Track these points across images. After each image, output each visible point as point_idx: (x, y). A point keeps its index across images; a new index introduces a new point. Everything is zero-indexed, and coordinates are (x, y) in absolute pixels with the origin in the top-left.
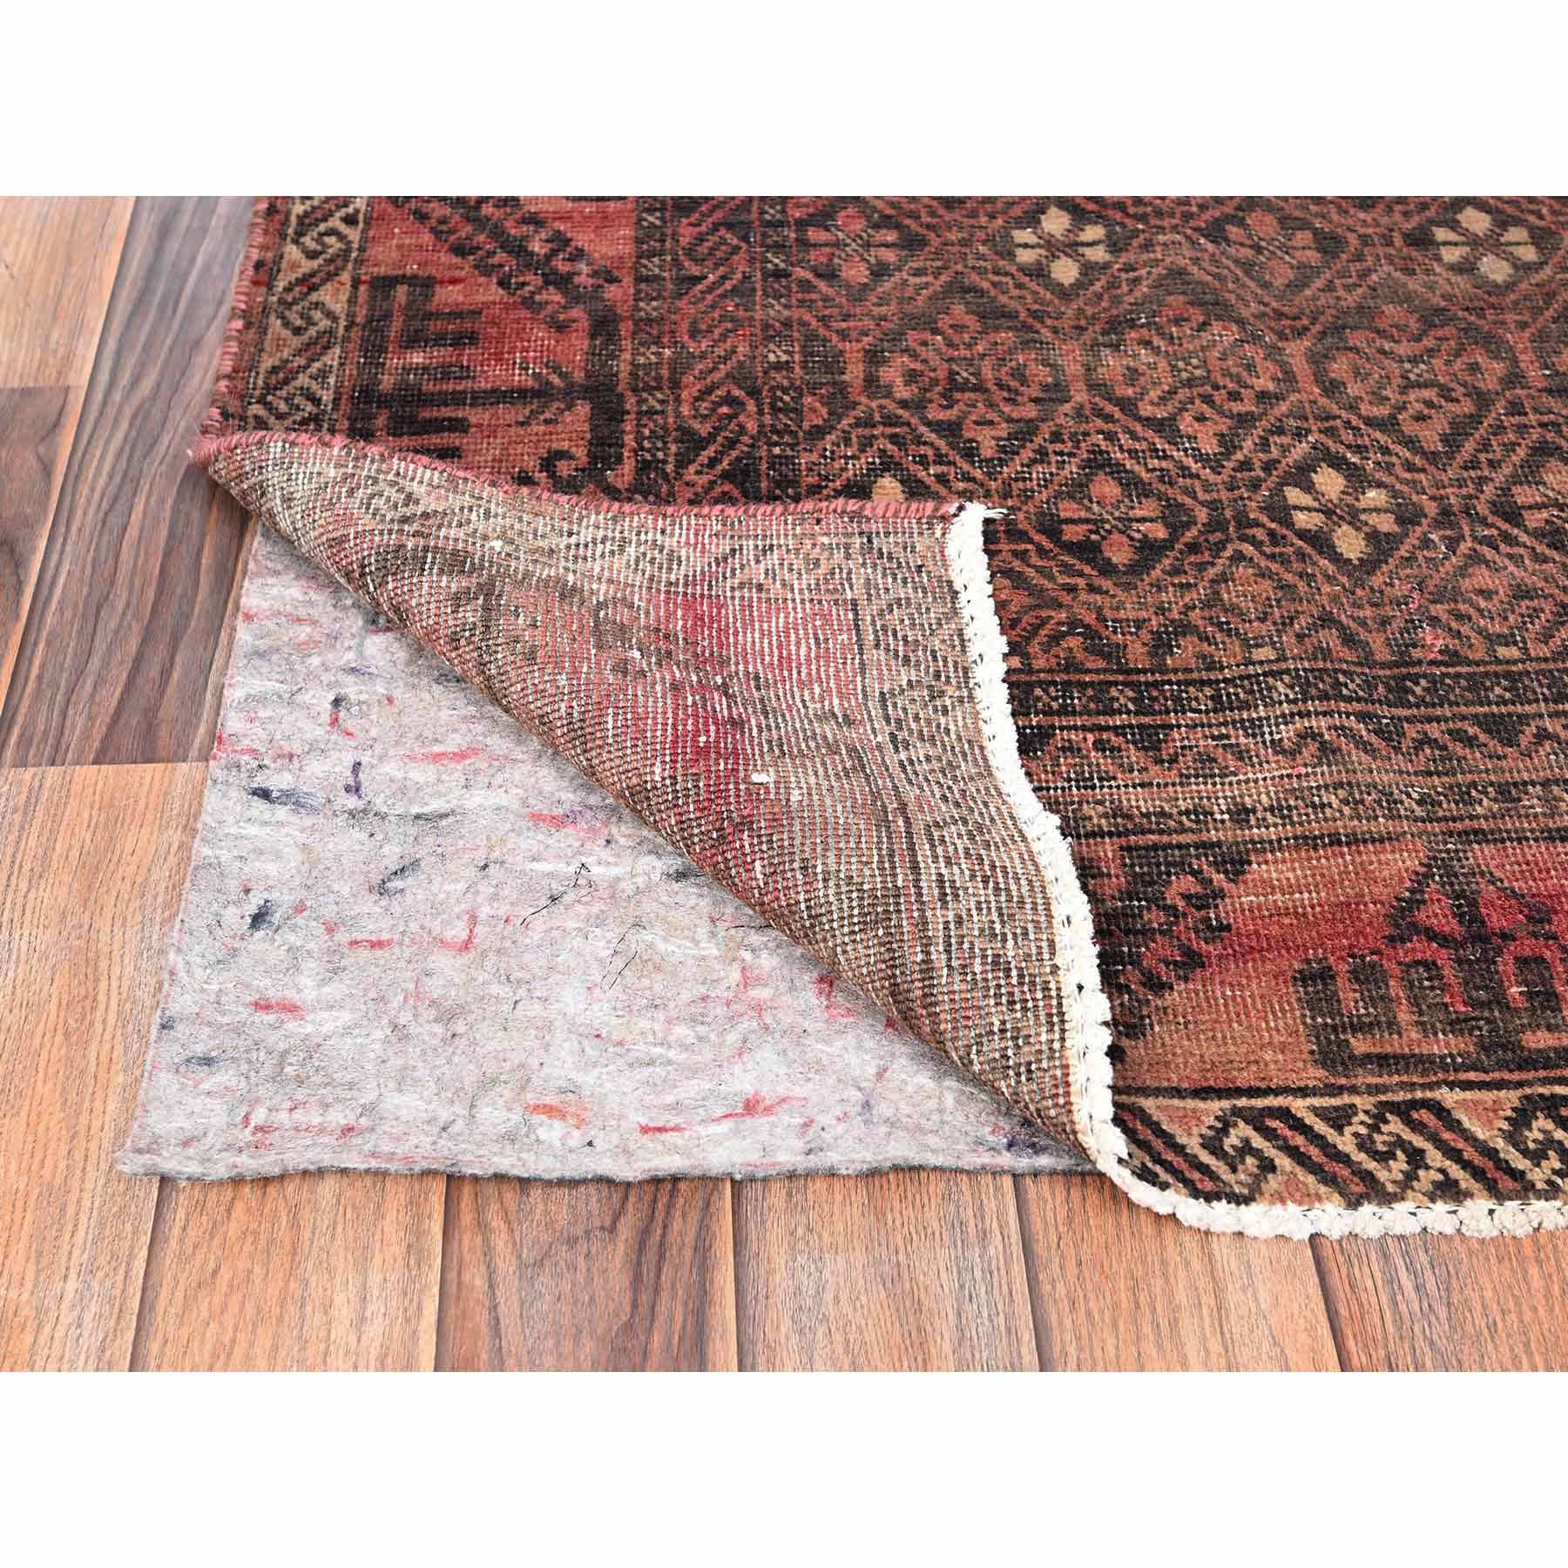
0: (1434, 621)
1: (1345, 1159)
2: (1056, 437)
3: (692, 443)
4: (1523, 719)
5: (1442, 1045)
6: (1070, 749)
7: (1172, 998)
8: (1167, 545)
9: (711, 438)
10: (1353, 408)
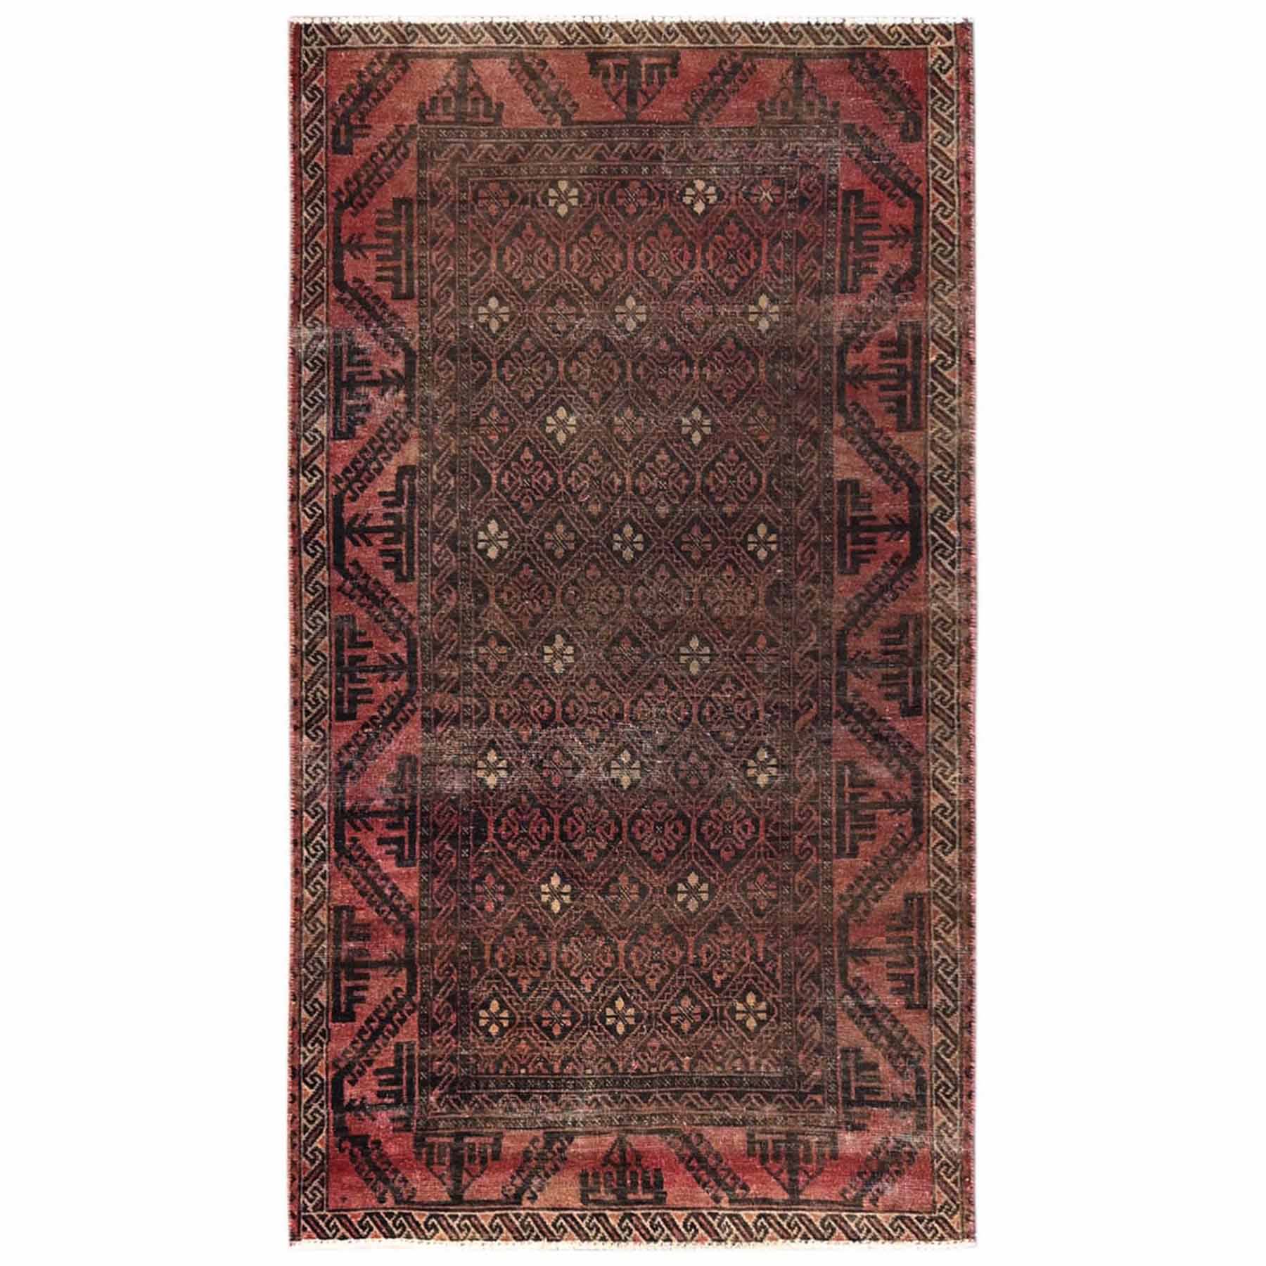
0: (636, 1059)
1: (582, 1229)
2: (545, 985)
3: (438, 985)
4: (651, 1093)
5: (611, 1197)
6: (536, 1101)
7: (550, 1180)
8: (571, 1028)
9: (444, 982)
10: (633, 973)
